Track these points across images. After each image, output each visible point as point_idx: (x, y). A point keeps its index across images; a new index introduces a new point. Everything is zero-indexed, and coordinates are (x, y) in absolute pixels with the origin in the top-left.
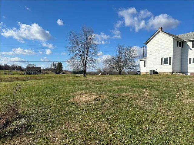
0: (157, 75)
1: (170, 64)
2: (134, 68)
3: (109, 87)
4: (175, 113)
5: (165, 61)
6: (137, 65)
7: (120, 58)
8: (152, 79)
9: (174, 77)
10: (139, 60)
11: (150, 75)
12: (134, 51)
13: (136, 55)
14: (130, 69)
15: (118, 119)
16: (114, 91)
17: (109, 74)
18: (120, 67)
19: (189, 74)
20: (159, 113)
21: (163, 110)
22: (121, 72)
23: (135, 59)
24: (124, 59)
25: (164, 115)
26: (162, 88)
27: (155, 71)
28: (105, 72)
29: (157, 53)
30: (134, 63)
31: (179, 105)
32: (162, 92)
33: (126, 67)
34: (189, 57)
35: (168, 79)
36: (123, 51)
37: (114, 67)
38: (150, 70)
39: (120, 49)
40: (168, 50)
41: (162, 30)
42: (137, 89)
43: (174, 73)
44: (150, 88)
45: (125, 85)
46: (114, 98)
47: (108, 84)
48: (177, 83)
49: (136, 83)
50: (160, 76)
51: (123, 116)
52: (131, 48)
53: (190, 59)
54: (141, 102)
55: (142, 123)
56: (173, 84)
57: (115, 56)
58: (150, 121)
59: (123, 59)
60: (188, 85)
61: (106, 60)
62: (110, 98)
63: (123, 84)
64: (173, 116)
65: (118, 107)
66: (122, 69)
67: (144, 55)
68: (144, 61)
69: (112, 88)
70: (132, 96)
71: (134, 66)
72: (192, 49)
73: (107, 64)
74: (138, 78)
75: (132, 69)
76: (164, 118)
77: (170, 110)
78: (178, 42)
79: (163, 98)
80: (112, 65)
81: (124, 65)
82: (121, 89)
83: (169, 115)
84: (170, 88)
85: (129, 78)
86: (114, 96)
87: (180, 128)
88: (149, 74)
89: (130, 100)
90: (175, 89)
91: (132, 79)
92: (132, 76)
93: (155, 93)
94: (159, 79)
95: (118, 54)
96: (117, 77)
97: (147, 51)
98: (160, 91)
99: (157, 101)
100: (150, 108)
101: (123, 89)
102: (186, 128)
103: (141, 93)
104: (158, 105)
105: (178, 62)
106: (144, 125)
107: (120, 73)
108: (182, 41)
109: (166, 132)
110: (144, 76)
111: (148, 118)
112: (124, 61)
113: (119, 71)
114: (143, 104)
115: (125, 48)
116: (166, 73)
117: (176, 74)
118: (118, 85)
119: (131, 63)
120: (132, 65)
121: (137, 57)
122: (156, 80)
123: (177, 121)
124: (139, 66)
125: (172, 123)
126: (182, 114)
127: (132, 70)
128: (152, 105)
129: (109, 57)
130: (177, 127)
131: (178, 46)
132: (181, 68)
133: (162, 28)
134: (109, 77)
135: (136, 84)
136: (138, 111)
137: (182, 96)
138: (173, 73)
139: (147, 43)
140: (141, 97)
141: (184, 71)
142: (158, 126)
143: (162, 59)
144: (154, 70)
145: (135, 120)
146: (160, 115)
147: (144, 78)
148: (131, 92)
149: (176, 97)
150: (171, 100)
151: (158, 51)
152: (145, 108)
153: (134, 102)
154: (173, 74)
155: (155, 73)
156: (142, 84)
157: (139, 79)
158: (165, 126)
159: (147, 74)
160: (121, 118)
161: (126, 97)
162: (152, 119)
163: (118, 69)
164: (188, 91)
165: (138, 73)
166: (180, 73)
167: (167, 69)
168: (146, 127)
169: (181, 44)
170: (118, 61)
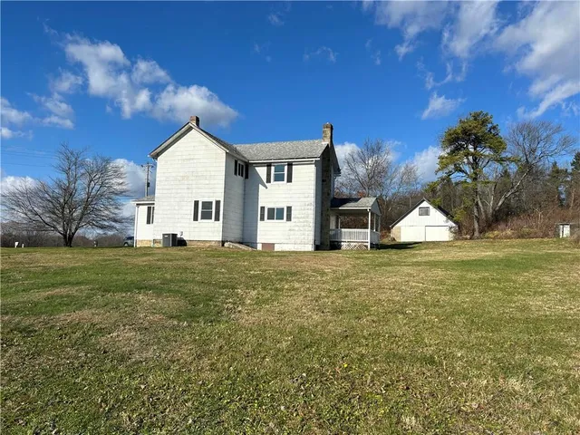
0: (183, 248)
1: (217, 219)
2: (117, 225)
3: (17, 292)
4: (218, 360)
5: (204, 211)
6: (127, 219)
7: (69, 192)
8: (168, 260)
9: (226, 255)
10: (133, 203)
11: (164, 251)
12: (117, 173)
13: (125, 187)
14: (102, 227)
15: (34, 410)
16: (34, 309)
17: (28, 245)
18: (69, 221)
19: (259, 247)
20: (175, 367)
21: (189, 355)
22: (71, 238)
23: (121, 200)
24: (84, 196)
25: (189, 371)
26: (191, 286)
27: (179, 236)
28: (10, 235)
29: (185, 187)
30: (117, 211)
31: (229, 335)
32: (189, 301)
33: (89, 223)
34: (260, 205)
35: (211, 260)
36: (83, 171)
37: (47, 220)
38: (164, 235)
39: (72, 162)
40: (212, 182)
41: (198, 124)
42: (118, 296)
43: (226, 245)
44: (158, 291)
45: (78, 283)
46: (27, 331)
47: (14, 281)
48: (230, 271)
49: (118, 274)
50: (191, 251)
51: (56, 395)
52: (108, 161)
53: (263, 208)
54: (125, 338)
55: (120, 409)
56: (221, 274)
57: (50, 183)
58: (145, 398)
59: (81, 195)
60: (255, 276)
61: (14, 194)
62: (11, 336)
63: (72, 280)
64: (213, 368)
65: (39, 364)
66: (76, 229)
67: (150, 187)
68: (146, 207)
69: (24, 297)
70: (97, 319)
71: (115, 221)
72: (267, 185)
73: (16, 208)
74: (125, 259)
75: (111, 227)
76: (189, 379)
77: (206, 353)
78: (236, 162)
79: (192, 316)
80: (37, 214)
81: (83, 214)
82: (62, 297)
83: (202, 368)
84: (214, 285)
85: (96, 258)
86: (32, 325)
87: (228, 403)
88: (161, 246)
89: (90, 332)
90: (224, 287)
91: (106, 260)
92: (107, 250)
93: (170, 303)
94: (188, 259)
95: (63, 176)
96: (54, 256)
97: (157, 179)
98: (185, 295)
99: (174, 328)
100: (150, 355)
101: (68, 296)
102: (240, 399)
103: (130, 306)
104: (176, 342)
105: (236, 216)
106: (124, 415)
107: (68, 240)
108: (245, 162)
109: (190, 421)
110: (146, 251)
111: (143, 387)
112: (82, 201)
113: (65, 236)
114: (132, 342)
115: (88, 160)
116: (208, 245)
117: (232, 245)
118: (54, 286)
119: (107, 209)
120: (112, 216)
121: (127, 194)
122: (177, 262)
123: (221, 383)
124: (132, 220)
125: (209, 390)
126: (234, 359)
127: (110, 233)
128: (159, 342)
129: (29, 183)
130: (221, 399)
131: (236, 174)
132: (243, 230)
133: (197, 120)
134: (21, 255)
135: (115, 277)
136: (114, 369)
137: (240, 309)
138: (223, 243)
139: (158, 155)
140: (125, 321)
141: (248, 240)
142: (168, 410)
143: (196, 203)
144: (174, 236)
145: (96, 404)
146: (179, 373)
147: (145, 259)
148: (97, 307)
149: (225, 312)
150: (211, 322)
151: (186, 182)
152: (136, 357)
153: (103, 339)
154: (223, 245)
155: (177, 242)
156: (136, 278)
157: (129, 260)
158: (189, 404)
159: (156, 245)
160: (47, 405)
161: (75, 326)
162: (153, 389)
163: (61, 229)
164: (254, 293)
165: (129, 242)
166: (240, 243)
167: (210, 231)
168: (132, 422)
169: (242, 169)
170: (62, 201)
